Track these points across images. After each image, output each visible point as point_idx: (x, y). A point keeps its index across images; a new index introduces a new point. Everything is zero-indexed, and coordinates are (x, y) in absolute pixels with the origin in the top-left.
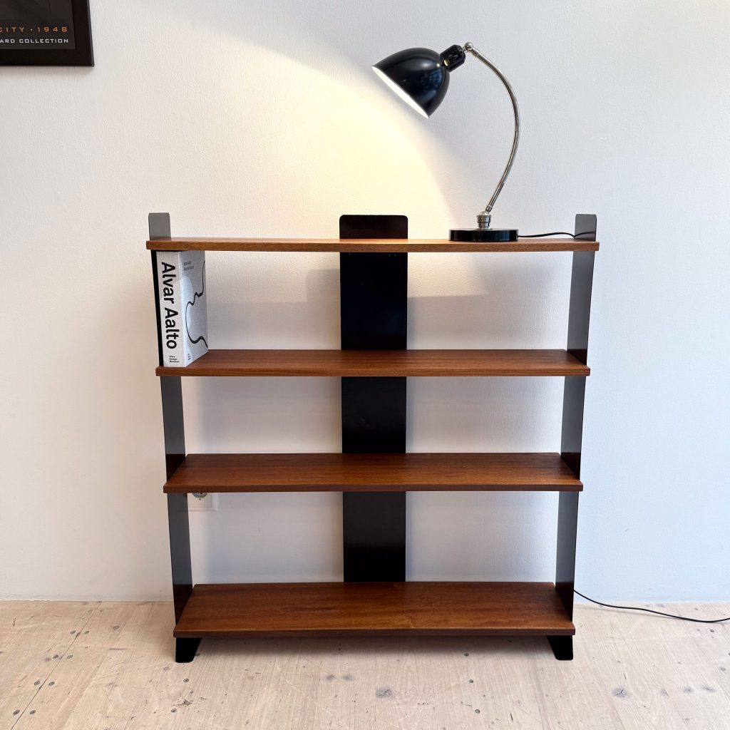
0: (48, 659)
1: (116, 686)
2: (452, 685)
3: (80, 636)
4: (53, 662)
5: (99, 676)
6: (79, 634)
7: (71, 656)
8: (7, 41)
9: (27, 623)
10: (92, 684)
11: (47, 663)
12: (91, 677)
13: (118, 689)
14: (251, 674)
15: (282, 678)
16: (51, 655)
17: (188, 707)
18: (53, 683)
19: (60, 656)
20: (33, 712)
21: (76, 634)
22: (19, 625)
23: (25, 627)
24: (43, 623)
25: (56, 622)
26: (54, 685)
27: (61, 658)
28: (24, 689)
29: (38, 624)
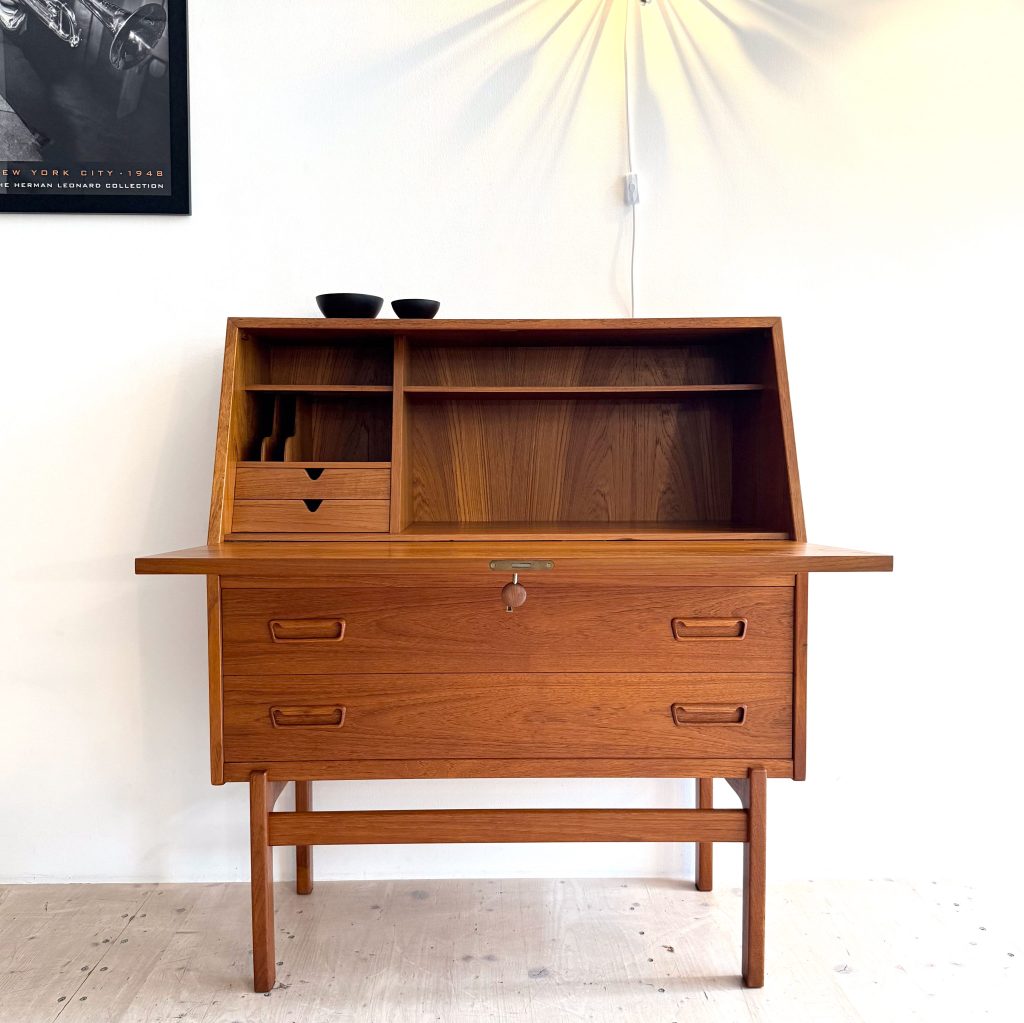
0: (97, 944)
1: (188, 970)
2: (626, 964)
3: (135, 919)
4: (104, 948)
5: (166, 960)
6: (132, 919)
7: (126, 941)
8: (91, 185)
9: (63, 908)
10: (156, 969)
11: (96, 948)
12: (154, 963)
13: (191, 973)
14: (363, 956)
15: (404, 960)
16: (100, 940)
17: (285, 991)
18: (106, 969)
19: (111, 940)
20: (84, 999)
21: (129, 918)
22: (53, 909)
23: (61, 911)
24: (85, 907)
25: (101, 906)
26: (108, 970)
27: (113, 942)
28: (68, 975)
29: (77, 909)
